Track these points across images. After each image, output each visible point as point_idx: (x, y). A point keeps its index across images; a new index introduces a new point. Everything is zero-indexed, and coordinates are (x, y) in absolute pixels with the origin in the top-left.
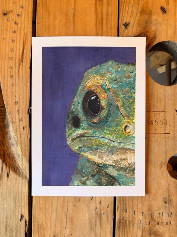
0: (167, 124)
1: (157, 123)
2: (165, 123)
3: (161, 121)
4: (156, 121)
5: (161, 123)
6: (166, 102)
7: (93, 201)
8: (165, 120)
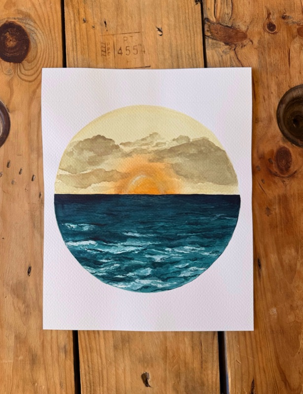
0: (144, 52)
1: (128, 51)
2: (142, 51)
3: (135, 48)
4: (127, 48)
5: (135, 52)
6: (141, 18)
7: (34, 181)
8: (141, 45)
